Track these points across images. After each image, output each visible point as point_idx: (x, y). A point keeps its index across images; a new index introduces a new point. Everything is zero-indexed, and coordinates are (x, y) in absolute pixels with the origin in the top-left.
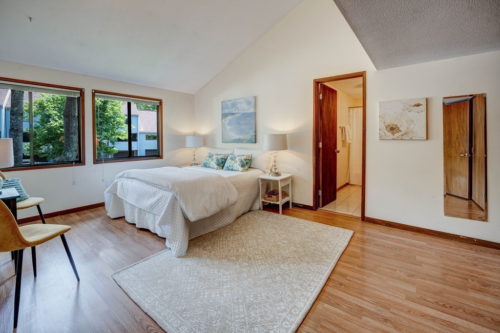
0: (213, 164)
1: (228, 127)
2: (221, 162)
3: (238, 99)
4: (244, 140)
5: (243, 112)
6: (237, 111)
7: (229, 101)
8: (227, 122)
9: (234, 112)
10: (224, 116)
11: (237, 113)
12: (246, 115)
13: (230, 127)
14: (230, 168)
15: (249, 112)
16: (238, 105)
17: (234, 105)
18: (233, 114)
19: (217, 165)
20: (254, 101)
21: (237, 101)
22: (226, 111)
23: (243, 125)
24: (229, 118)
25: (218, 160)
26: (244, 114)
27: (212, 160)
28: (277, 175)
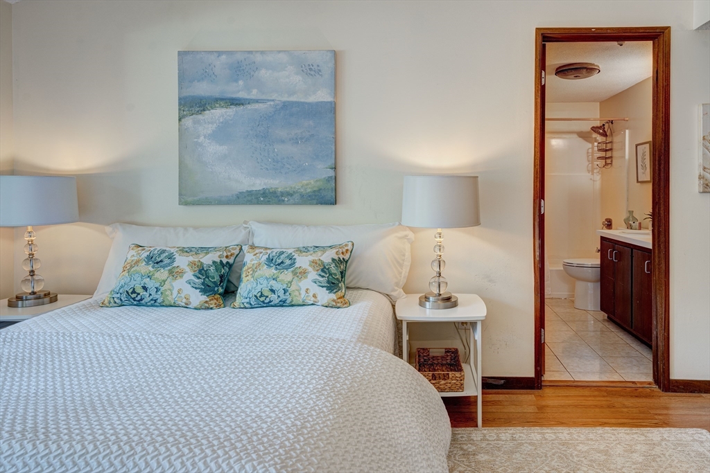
0: (185, 287)
1: (213, 149)
2: (217, 278)
3: (262, 52)
4: (289, 194)
5: (285, 98)
6: (254, 94)
7: (220, 53)
8: (210, 129)
9: (242, 95)
10: (192, 105)
11: (257, 101)
12: (293, 112)
13: (223, 149)
14: (273, 297)
15: (312, 99)
16: (263, 74)
17: (242, 68)
18: (235, 102)
19: (204, 291)
20: (331, 65)
21: (259, 58)
22: (203, 89)
23: (283, 142)
24: (218, 114)
25: (202, 271)
26: (286, 106)
27: (175, 273)
28: (448, 304)
